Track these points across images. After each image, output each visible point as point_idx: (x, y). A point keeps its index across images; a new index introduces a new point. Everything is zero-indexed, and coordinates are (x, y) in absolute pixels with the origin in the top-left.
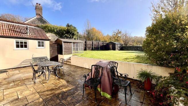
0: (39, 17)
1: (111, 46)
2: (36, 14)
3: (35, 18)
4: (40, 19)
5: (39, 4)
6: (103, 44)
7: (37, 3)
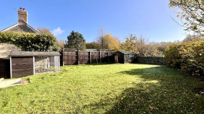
0: (22, 24)
1: (116, 58)
2: (19, 21)
3: (17, 25)
4: (23, 26)
5: (24, 9)
6: (108, 55)
7: (20, 8)
